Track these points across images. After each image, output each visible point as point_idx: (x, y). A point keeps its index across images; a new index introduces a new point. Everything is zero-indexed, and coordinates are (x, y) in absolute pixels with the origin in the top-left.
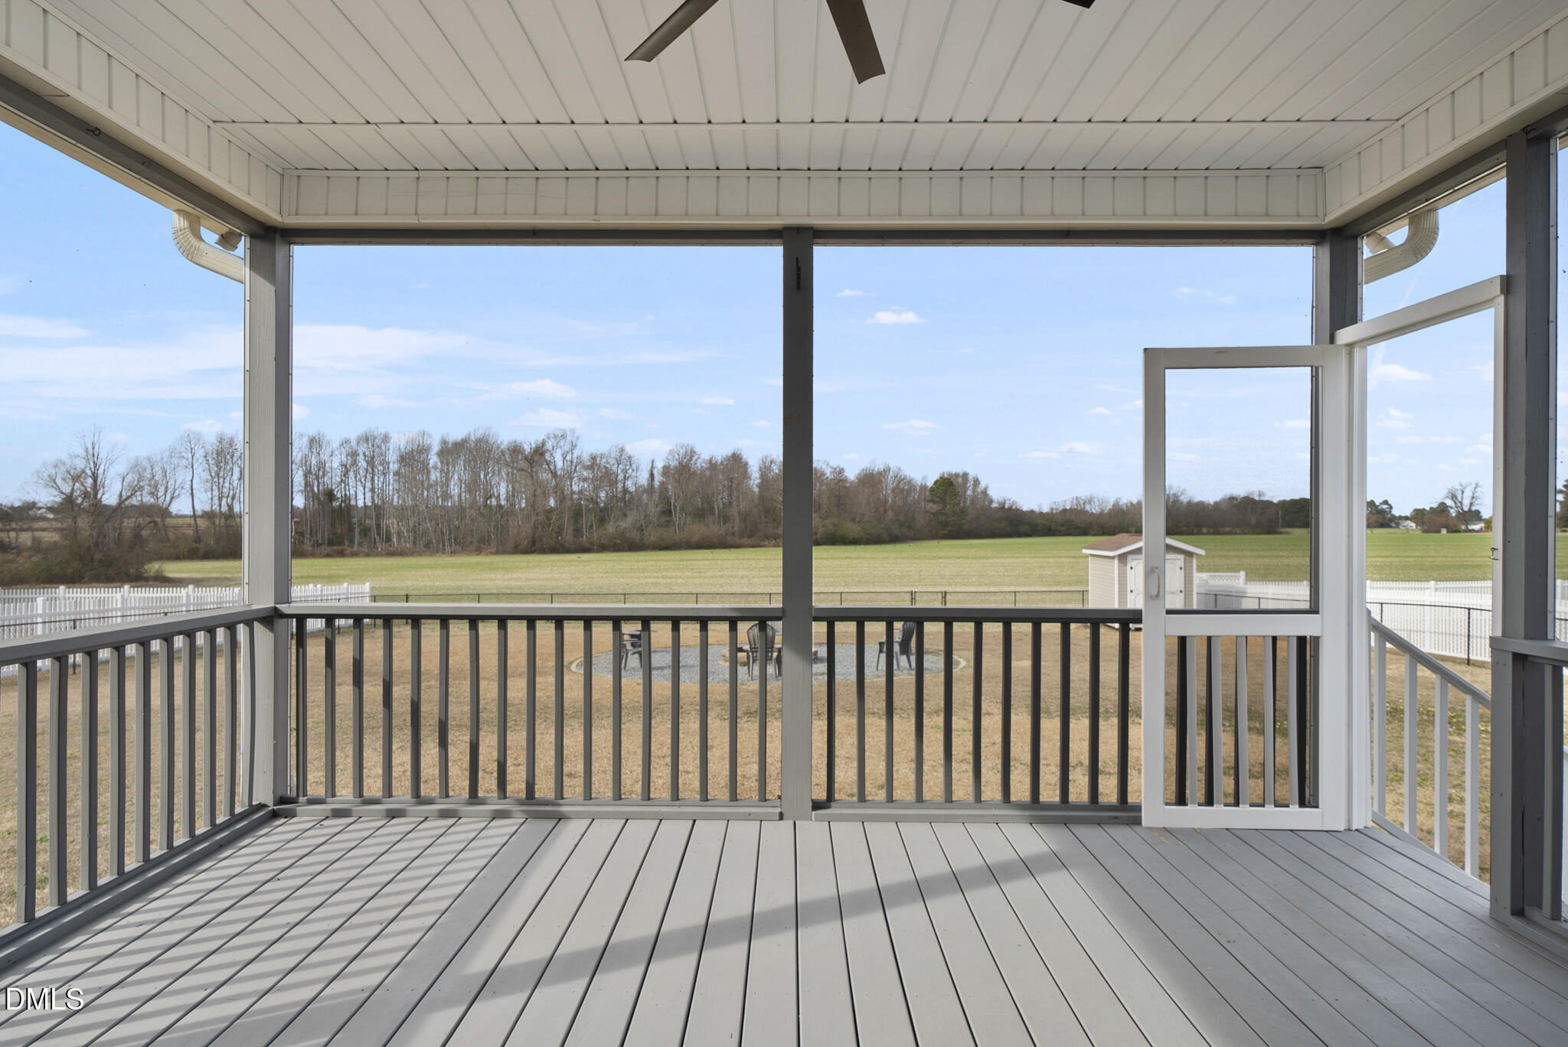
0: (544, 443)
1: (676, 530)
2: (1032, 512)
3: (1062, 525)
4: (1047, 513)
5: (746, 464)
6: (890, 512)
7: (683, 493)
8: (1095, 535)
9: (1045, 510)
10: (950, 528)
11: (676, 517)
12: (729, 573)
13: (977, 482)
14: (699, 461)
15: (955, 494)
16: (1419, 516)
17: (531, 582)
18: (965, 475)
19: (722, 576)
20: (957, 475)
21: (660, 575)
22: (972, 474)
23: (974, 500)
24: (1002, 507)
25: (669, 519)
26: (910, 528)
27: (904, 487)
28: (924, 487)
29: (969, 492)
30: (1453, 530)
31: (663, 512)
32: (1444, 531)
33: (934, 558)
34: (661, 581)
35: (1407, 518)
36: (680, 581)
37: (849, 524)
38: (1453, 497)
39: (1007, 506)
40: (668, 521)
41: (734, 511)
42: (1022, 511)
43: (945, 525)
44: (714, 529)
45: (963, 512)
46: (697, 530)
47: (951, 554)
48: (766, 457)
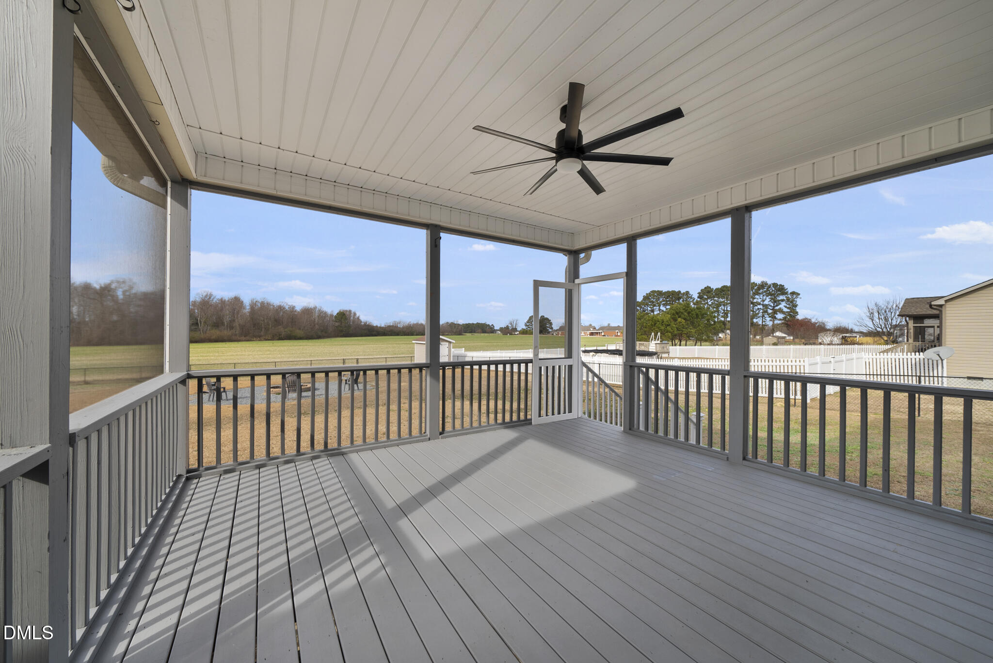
0: (110, 284)
1: (201, 333)
2: (377, 326)
3: (389, 331)
4: (383, 327)
5: (243, 302)
6: (317, 326)
7: (205, 315)
8: (402, 335)
9: (383, 325)
10: (344, 333)
11: (201, 327)
12: (241, 354)
13: (355, 314)
14: (215, 300)
15: (346, 319)
16: (501, 329)
17: (112, 361)
18: (350, 311)
19: (237, 355)
20: (346, 311)
21: (199, 355)
22: (353, 310)
23: (354, 322)
24: (365, 324)
25: (196, 327)
26: (326, 332)
27: (323, 315)
28: (332, 316)
29: (352, 318)
30: (511, 334)
31: (193, 324)
32: (508, 334)
33: (341, 345)
34: (201, 358)
35: (498, 330)
36: (213, 358)
37: (298, 331)
38: (511, 324)
39: (367, 324)
40: (196, 328)
41: (236, 324)
42: (374, 326)
43: (342, 331)
44: (226, 333)
45: (349, 326)
46: (216, 333)
47: (348, 343)
48: (253, 299)
